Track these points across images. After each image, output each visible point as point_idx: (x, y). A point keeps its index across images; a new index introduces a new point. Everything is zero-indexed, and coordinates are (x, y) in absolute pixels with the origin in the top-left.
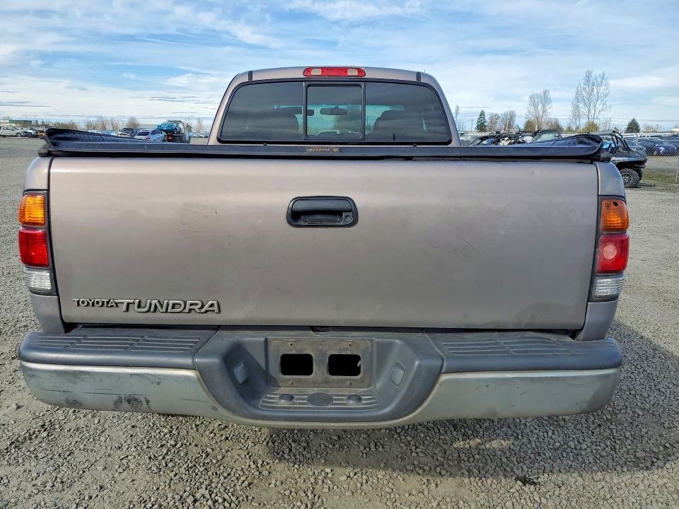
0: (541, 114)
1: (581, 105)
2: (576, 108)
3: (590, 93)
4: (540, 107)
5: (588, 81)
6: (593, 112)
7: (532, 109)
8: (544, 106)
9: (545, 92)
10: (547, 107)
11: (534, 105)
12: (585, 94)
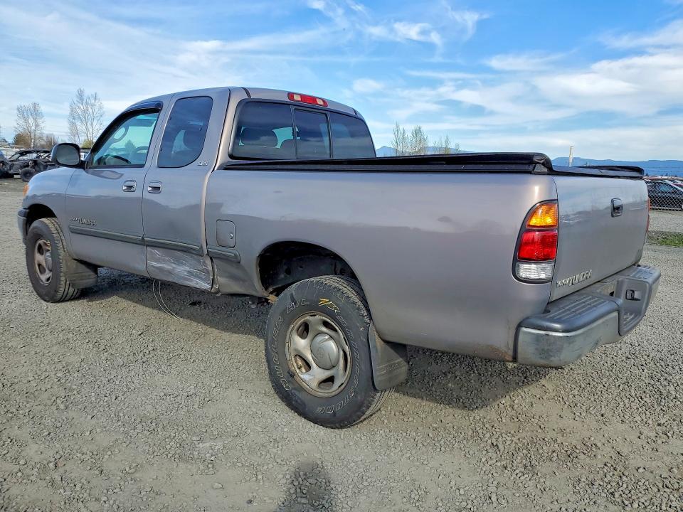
0: (33, 128)
1: (78, 123)
2: (73, 124)
3: (85, 112)
4: (31, 121)
5: (82, 99)
6: (91, 130)
7: (21, 122)
8: (35, 120)
9: (35, 105)
10: (40, 121)
11: (24, 118)
12: (79, 112)
